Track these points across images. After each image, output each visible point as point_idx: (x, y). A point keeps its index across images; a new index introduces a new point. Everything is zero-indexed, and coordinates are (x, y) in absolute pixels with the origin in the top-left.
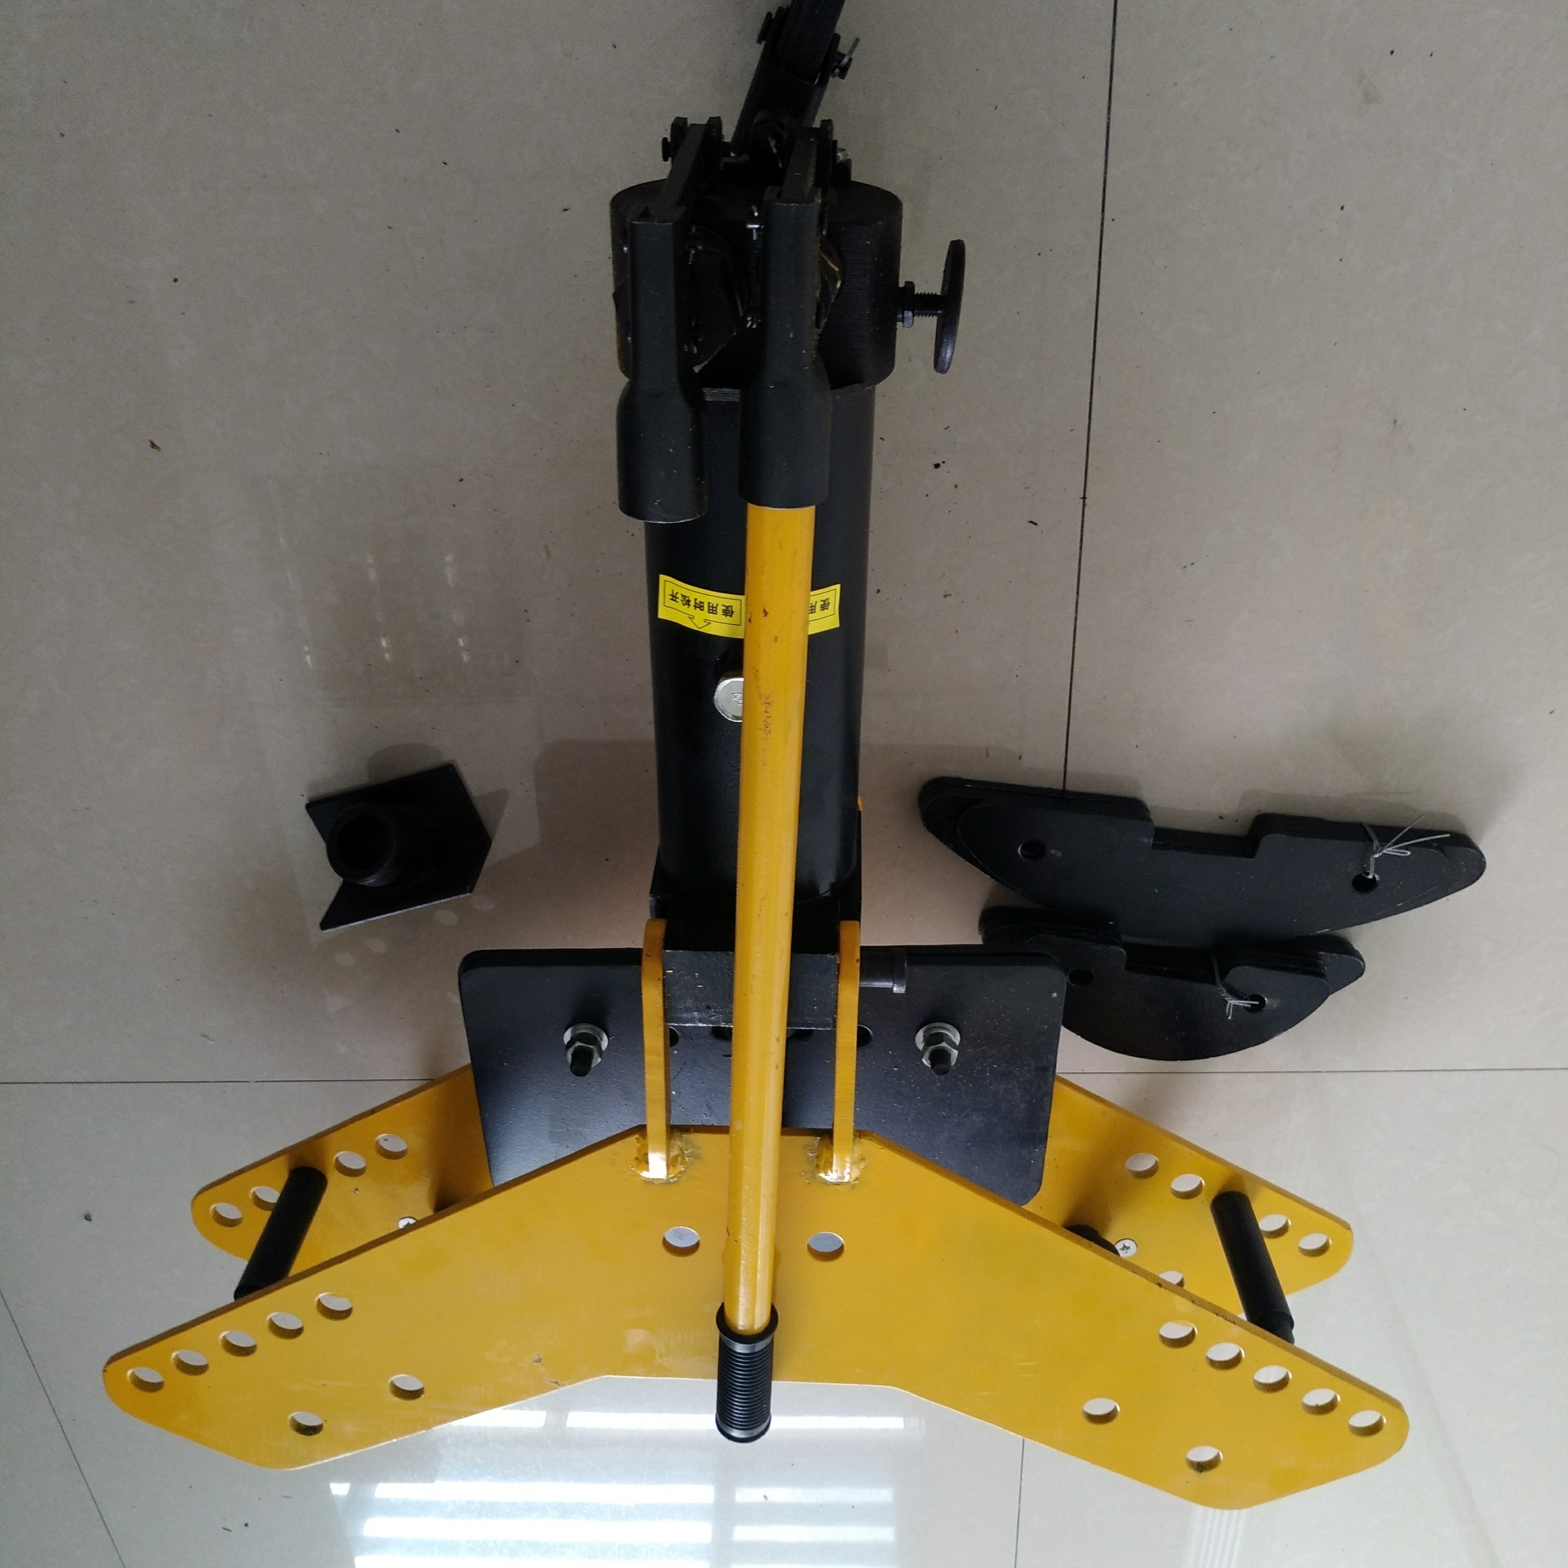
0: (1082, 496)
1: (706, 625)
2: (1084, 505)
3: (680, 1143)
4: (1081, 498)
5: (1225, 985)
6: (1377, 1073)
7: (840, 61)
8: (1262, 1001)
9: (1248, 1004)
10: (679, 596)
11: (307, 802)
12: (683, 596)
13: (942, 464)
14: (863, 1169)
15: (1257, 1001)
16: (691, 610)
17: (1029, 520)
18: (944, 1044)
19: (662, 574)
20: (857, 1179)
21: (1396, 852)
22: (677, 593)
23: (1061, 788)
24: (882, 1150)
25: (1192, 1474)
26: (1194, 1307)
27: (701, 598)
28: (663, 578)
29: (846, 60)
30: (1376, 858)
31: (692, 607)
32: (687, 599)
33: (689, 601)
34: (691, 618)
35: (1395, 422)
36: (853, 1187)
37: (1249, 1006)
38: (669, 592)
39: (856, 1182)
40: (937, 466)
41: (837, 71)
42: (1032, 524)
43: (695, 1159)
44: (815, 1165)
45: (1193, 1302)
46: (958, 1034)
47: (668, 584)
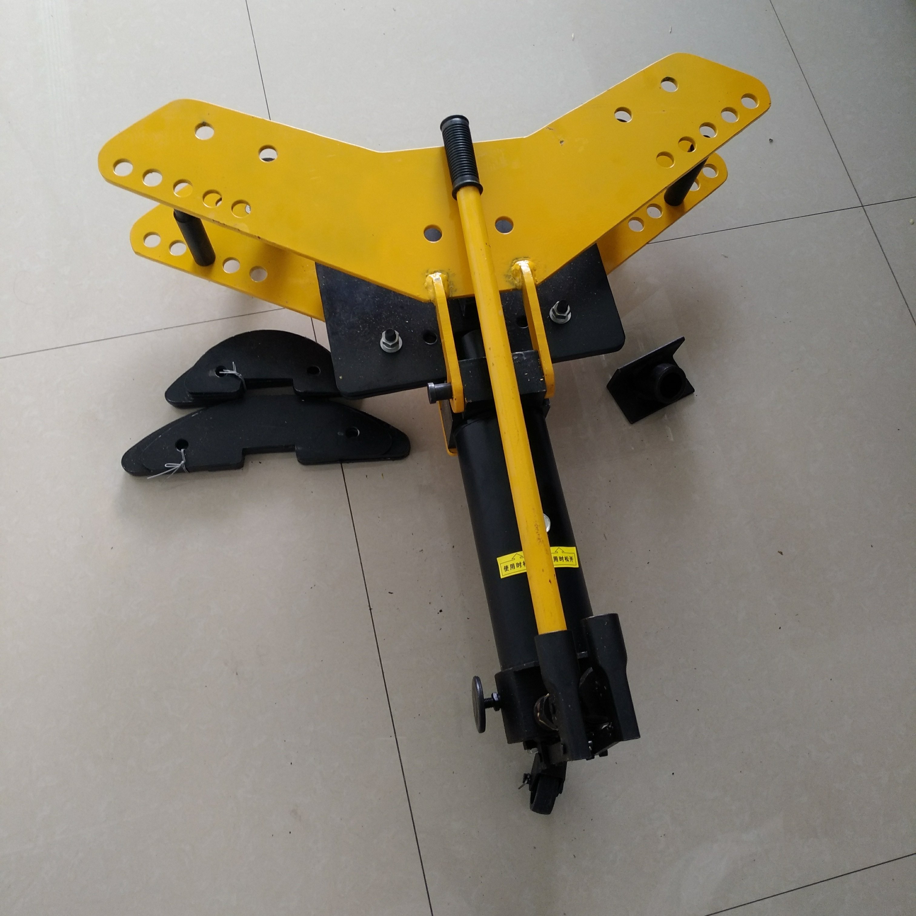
0: (372, 610)
1: (556, 550)
2: (370, 606)
3: (516, 282)
4: (372, 609)
5: (240, 379)
6: (134, 333)
7: (528, 781)
8: (218, 373)
9: (224, 371)
10: (570, 560)
11: (694, 393)
12: (568, 561)
13: (439, 612)
14: (425, 282)
15: (221, 374)
16: (564, 556)
17: (392, 594)
18: (390, 344)
19: (578, 568)
20: (427, 276)
21: (172, 465)
22: (571, 561)
23: (343, 464)
24: (418, 295)
25: (208, 121)
26: (237, 227)
27: (561, 562)
28: (577, 566)
29: (526, 782)
30: (182, 460)
31: (564, 557)
32: (567, 560)
33: (566, 559)
34: (563, 552)
35: (237, 674)
36: (427, 271)
37: (224, 370)
38: (574, 560)
39: (426, 274)
40: (441, 611)
41: (528, 777)
42: (392, 592)
43: (507, 275)
44: (449, 281)
45: (239, 230)
46: (382, 348)
47: (574, 564)
